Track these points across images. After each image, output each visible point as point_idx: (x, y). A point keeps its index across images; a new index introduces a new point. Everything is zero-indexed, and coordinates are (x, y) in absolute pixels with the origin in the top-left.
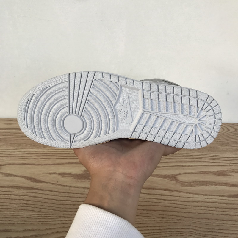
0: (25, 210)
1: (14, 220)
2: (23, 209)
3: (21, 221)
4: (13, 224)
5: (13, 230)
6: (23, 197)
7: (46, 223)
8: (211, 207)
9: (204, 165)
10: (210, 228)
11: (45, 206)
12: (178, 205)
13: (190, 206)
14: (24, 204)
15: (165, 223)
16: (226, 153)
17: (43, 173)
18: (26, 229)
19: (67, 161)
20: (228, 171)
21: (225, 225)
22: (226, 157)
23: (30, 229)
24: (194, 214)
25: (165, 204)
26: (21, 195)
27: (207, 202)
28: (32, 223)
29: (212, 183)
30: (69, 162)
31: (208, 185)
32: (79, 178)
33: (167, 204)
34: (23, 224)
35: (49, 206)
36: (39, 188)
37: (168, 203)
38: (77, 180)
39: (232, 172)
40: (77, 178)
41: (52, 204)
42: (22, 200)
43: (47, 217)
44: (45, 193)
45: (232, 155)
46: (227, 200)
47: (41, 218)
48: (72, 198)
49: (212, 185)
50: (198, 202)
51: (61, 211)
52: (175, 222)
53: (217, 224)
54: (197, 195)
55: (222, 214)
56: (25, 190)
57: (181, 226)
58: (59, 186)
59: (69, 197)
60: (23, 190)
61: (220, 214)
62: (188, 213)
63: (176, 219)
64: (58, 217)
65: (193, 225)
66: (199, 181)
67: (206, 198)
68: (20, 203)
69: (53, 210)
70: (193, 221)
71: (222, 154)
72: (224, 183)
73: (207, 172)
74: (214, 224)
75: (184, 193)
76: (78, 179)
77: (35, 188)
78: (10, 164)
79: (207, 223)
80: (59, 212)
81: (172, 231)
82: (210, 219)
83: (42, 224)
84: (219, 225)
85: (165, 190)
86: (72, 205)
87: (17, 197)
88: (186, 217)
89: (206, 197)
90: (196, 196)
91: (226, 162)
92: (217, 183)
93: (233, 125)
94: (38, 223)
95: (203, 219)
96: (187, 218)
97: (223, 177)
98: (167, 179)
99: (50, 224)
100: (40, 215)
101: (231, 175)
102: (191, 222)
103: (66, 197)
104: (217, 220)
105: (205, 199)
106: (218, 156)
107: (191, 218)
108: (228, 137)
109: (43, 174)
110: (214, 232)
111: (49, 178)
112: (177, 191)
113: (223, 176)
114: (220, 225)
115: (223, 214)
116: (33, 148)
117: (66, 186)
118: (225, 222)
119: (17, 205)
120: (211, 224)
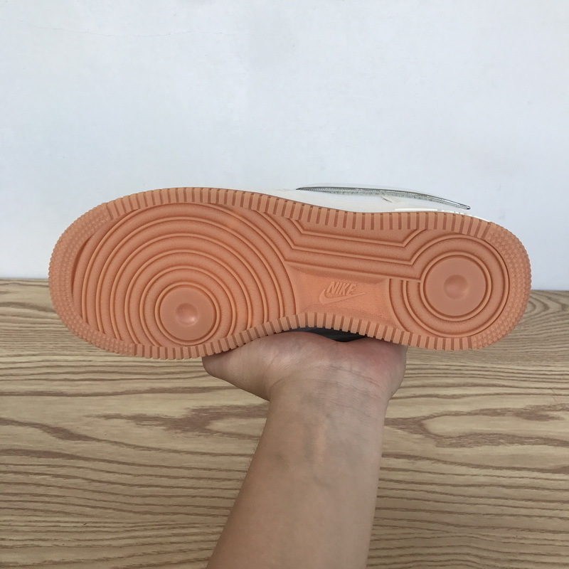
0: (42, 511)
1: (15, 538)
2: (38, 508)
3: (33, 540)
4: (12, 547)
5: (11, 565)
6: (38, 477)
7: (95, 543)
8: (513, 499)
9: (490, 395)
10: (515, 551)
11: (96, 500)
12: (430, 494)
13: (462, 496)
14: (42, 495)
15: (402, 539)
16: (544, 363)
17: (88, 416)
18: (45, 561)
19: (147, 385)
20: (549, 407)
21: (551, 542)
22: (544, 374)
23: (57, 560)
24: (472, 516)
25: (399, 492)
26: (31, 471)
27: (504, 486)
28: (61, 544)
29: (512, 439)
30: (154, 389)
31: (503, 443)
32: (180, 429)
33: (404, 492)
34: (38, 546)
35: (105, 501)
36: (78, 454)
37: (407, 490)
38: (176, 433)
39: (560, 410)
40: (175, 428)
41: (113, 494)
42: (34, 484)
43: (99, 529)
44: (93, 467)
45: (558, 368)
46: (552, 480)
47: (84, 532)
48: (163, 479)
49: (512, 443)
50: (480, 486)
51: (135, 512)
52: (426, 536)
53: (531, 542)
54: (478, 469)
55: (540, 517)
56: (44, 461)
57: (441, 547)
58: (129, 449)
59: (156, 476)
60: (36, 459)
61: (536, 516)
62: (457, 515)
63: (428, 530)
64: (129, 529)
65: (472, 545)
66: (481, 434)
67: (499, 477)
68: (28, 492)
69: (114, 509)
70: (472, 535)
71: (534, 366)
72: (542, 438)
73: (499, 411)
74: (522, 541)
75: (445, 462)
76: (178, 431)
77: (67, 455)
80: (131, 514)
81: (418, 561)
82: (512, 528)
83: (87, 546)
84: (537, 544)
85: (398, 456)
86: (163, 496)
87: (21, 478)
88: (452, 525)
89: (498, 472)
90: (475, 471)
91: (544, 387)
92: (526, 438)
93: (556, 294)
94: (76, 543)
95: (494, 528)
96: (456, 526)
97: (537, 422)
98: (401, 429)
99: (109, 546)
100: (82, 525)
101: (558, 418)
102: (466, 536)
103: (148, 475)
104: (530, 530)
105: (498, 479)
106: (524, 372)
107: (465, 526)
108: (544, 325)
109: (89, 419)
110: (523, 561)
111: (102, 429)
112: (428, 459)
113: (537, 420)
114: (538, 542)
115: (545, 516)
116: (62, 352)
117: (148, 448)
118: (550, 536)
119: (21, 499)
120: (515, 541)
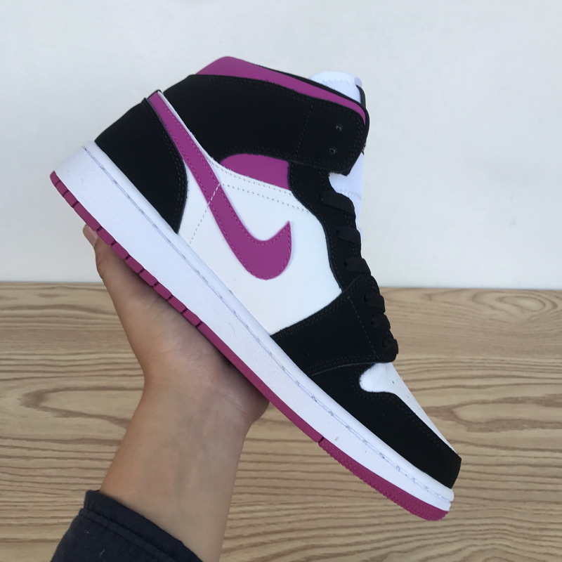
78: (67, 389)
79: (536, 510)
